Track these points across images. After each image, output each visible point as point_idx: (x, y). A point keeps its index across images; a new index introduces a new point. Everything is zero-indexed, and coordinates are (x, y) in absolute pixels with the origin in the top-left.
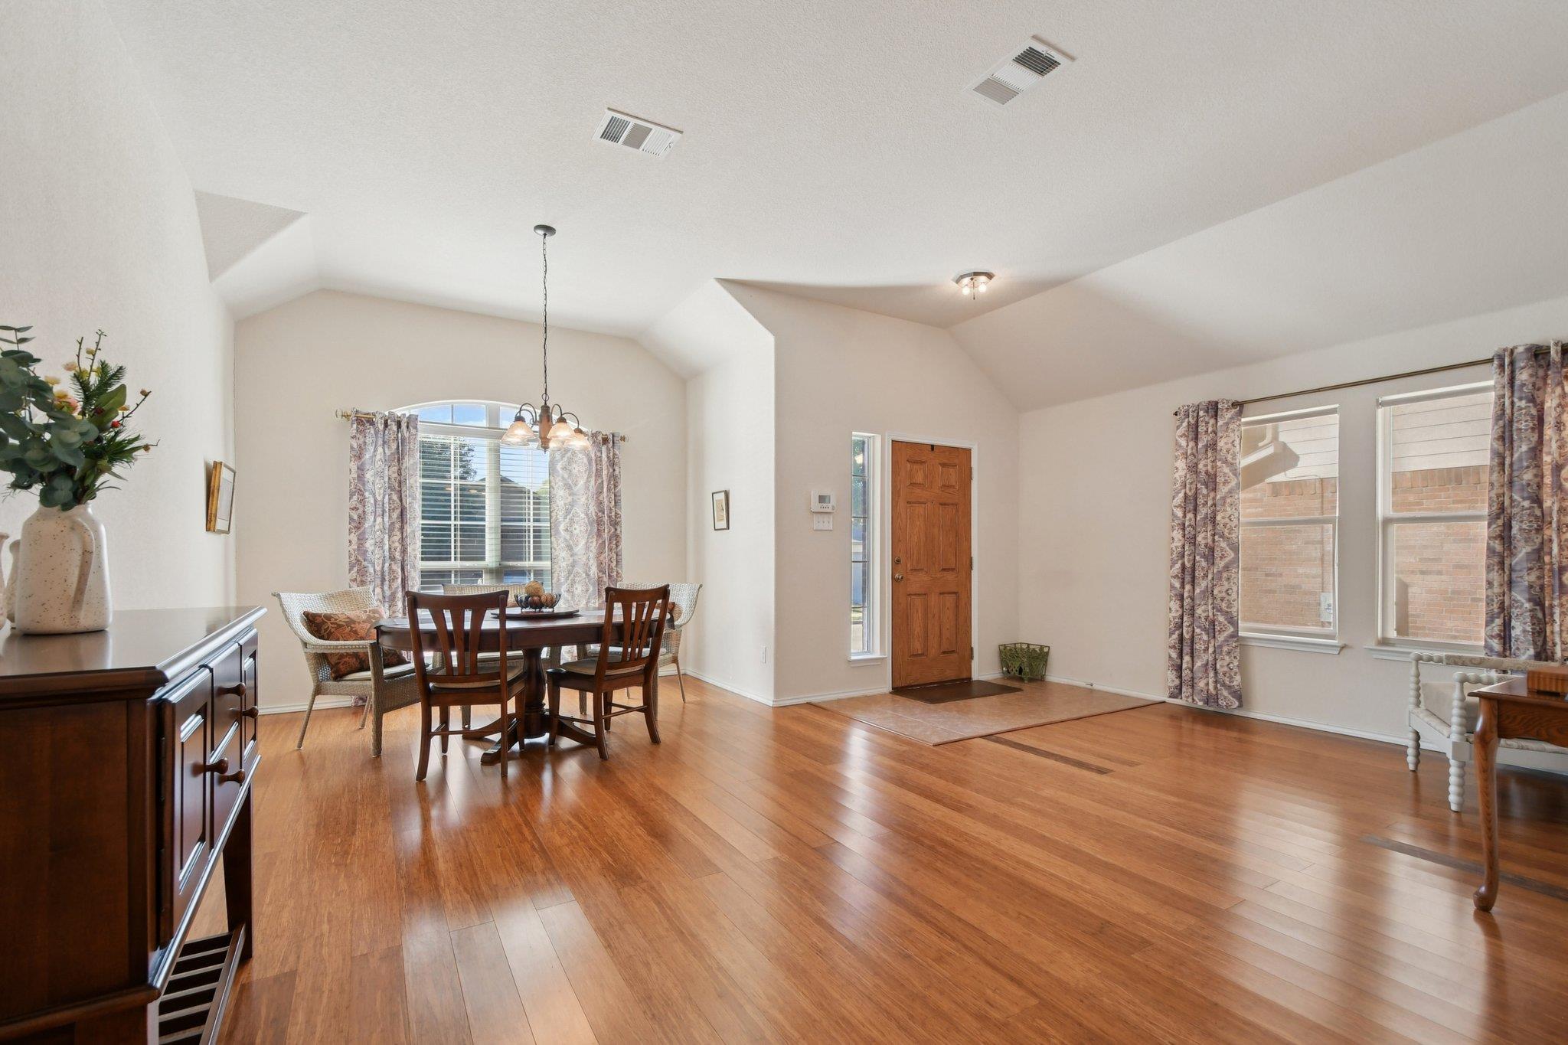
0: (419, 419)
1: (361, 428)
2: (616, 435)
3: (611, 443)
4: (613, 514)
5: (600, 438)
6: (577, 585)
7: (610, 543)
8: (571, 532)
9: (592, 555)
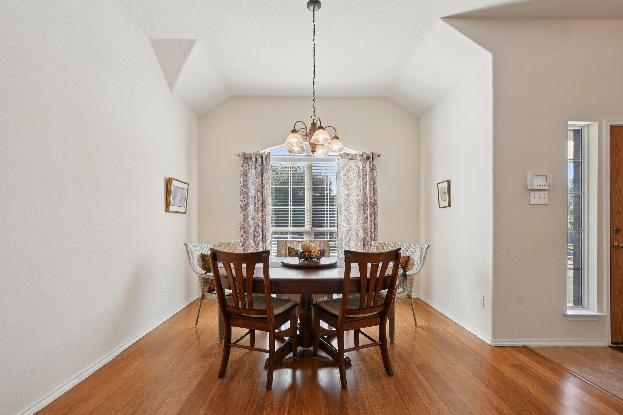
0: (271, 154)
1: (247, 161)
2: (374, 153)
3: (372, 159)
4: (373, 200)
5: (365, 156)
6: (352, 242)
7: (371, 217)
8: (349, 211)
9: (360, 224)
